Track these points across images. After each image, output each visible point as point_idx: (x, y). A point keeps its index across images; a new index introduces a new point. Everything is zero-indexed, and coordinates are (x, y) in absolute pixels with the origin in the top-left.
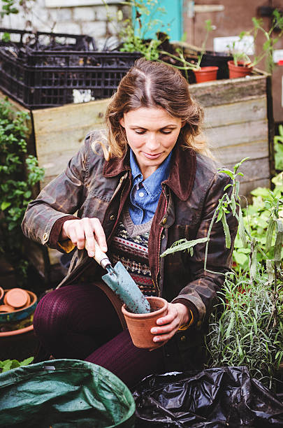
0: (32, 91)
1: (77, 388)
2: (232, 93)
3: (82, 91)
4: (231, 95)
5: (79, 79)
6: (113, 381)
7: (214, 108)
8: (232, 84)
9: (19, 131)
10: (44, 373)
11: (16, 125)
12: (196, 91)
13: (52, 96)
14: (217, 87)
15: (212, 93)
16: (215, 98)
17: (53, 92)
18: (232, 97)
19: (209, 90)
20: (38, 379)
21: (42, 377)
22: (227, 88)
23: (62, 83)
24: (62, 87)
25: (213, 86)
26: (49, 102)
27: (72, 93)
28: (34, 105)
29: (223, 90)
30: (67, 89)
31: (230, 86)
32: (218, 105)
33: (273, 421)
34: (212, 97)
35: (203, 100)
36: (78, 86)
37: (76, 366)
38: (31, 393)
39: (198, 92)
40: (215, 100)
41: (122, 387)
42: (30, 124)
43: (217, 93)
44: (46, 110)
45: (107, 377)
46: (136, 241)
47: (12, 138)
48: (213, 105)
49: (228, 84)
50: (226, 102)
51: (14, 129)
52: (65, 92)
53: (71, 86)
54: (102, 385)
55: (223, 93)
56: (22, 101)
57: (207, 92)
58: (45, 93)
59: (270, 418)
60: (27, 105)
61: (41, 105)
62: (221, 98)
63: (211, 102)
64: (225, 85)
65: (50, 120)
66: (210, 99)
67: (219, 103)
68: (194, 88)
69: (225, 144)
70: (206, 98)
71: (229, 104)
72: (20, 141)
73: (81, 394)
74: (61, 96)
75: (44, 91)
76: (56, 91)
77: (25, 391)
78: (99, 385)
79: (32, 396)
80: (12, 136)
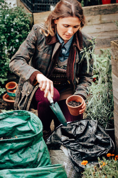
0: (34, 6)
1: (26, 122)
2: (116, 9)
3: (54, 6)
4: (115, 10)
5: (53, 1)
6: (37, 119)
7: (108, 15)
8: (116, 5)
9: (27, 21)
10: (14, 115)
11: (25, 18)
12: (101, 8)
13: (44, 8)
14: (110, 6)
15: (107, 9)
16: (109, 11)
17: (42, 6)
18: (116, 11)
19: (106, 7)
20: (11, 117)
21: (13, 117)
22: (114, 7)
23: (46, 3)
24: (46, 4)
25: (108, 6)
26: (40, 10)
27: (50, 7)
28: (34, 11)
29: (112, 8)
30: (48, 5)
31: (115, 6)
32: (110, 14)
33: (103, 140)
34: (107, 10)
35: (104, 11)
36: (52, 4)
37: (25, 113)
38: (8, 122)
39: (102, 8)
40: (109, 12)
41: (39, 122)
42: (32, 18)
43: (110, 9)
44: (39, 13)
45: (35, 118)
46: (61, 68)
47: (23, 23)
48: (108, 14)
49: (114, 5)
50: (113, 12)
51: (24, 20)
52: (47, 6)
53: (50, 4)
54: (33, 121)
55: (112, 9)
56: (30, 9)
57: (105, 8)
58: (39, 6)
59: (102, 139)
60: (31, 11)
61: (37, 11)
62: (112, 11)
63: (107, 12)
64: (113, 6)
65: (40, 17)
66: (107, 11)
67: (110, 13)
68: (100, 6)
69: (113, 30)
70: (105, 10)
71: (115, 13)
72: (26, 25)
73: (27, 124)
74: (45, 8)
75: (38, 5)
76: (43, 6)
77: (6, 122)
78: (32, 121)
79: (8, 124)
80: (23, 22)
